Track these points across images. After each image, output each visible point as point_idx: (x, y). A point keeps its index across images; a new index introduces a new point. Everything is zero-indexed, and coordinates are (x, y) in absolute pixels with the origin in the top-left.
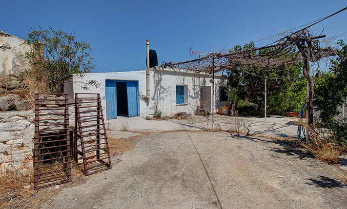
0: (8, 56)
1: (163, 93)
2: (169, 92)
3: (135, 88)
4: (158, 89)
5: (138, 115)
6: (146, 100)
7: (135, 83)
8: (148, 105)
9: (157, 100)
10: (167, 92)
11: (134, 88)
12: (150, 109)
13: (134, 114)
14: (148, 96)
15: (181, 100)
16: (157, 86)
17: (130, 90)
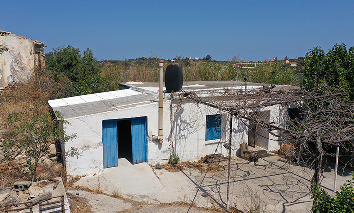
0: (6, 59)
1: (184, 129)
2: (195, 127)
3: (143, 125)
4: (177, 125)
5: (146, 160)
6: (158, 141)
7: (143, 120)
8: (160, 148)
9: (176, 139)
10: (191, 127)
11: (141, 126)
12: (164, 152)
13: (141, 159)
14: (159, 137)
15: (216, 134)
16: (176, 120)
17: (135, 129)
